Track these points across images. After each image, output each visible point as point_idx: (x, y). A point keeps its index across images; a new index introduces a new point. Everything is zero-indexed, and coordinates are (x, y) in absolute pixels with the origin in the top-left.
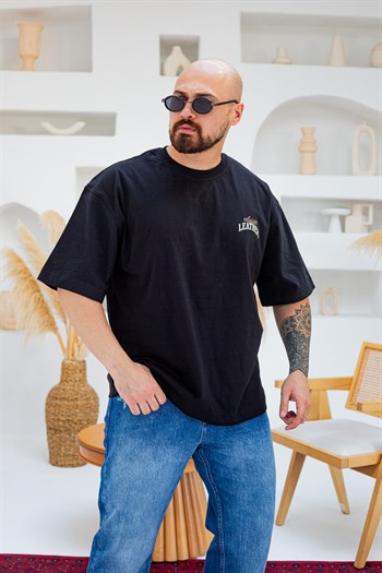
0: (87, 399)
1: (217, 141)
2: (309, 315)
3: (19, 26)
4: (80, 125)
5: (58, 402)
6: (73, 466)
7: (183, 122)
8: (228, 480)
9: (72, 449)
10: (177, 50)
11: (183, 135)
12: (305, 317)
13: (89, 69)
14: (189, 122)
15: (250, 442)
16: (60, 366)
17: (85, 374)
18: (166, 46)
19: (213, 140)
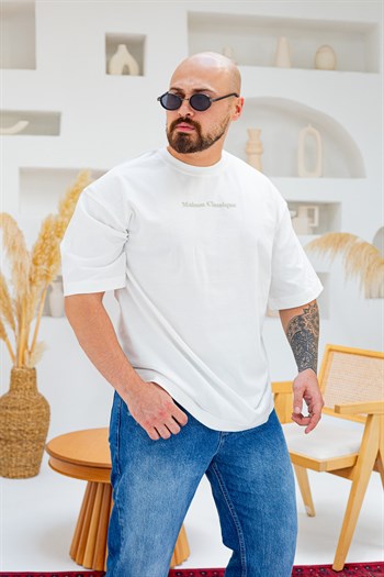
0: (39, 408)
1: (218, 138)
2: (317, 315)
4: (23, 124)
5: (9, 411)
6: (24, 477)
7: (180, 120)
8: (246, 494)
9: (24, 461)
10: (123, 48)
11: (181, 134)
12: (314, 317)
13: (33, 67)
14: (188, 120)
15: (267, 452)
16: (9, 374)
17: (35, 383)
18: (112, 45)
19: (214, 138)
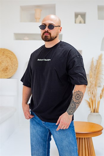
3: (35, 10)
10: (79, 16)
19: (54, 37)
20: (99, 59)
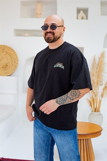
3: (36, 5)
19: (57, 37)
20: (101, 56)
